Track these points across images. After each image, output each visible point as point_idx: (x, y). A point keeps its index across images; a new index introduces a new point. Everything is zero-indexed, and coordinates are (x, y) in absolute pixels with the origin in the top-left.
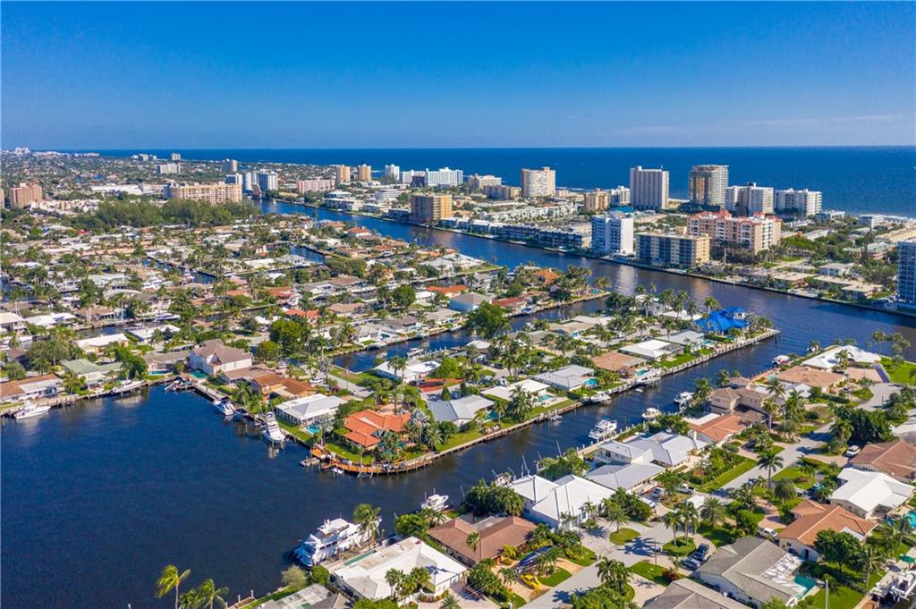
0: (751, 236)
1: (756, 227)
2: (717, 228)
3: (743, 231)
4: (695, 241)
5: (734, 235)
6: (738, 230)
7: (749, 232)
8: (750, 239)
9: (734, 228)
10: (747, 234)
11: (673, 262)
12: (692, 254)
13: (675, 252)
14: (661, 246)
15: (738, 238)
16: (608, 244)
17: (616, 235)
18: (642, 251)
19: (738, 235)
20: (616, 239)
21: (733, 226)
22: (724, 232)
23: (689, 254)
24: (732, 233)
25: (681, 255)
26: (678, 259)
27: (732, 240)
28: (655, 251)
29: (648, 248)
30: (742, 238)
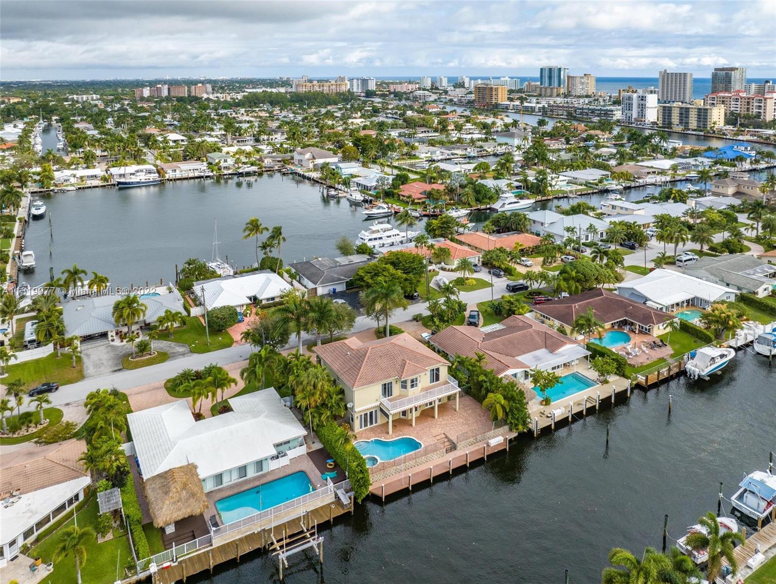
0: (763, 108)
1: (768, 100)
2: (732, 103)
3: (755, 104)
4: (711, 109)
5: (748, 108)
6: (751, 104)
7: (762, 105)
8: (762, 111)
9: (748, 102)
10: (760, 106)
11: (690, 127)
12: (709, 120)
13: (694, 119)
14: (681, 114)
15: (751, 110)
16: (635, 115)
17: (642, 107)
18: (664, 118)
19: (751, 107)
20: (642, 110)
21: (747, 100)
22: (739, 106)
23: (705, 119)
24: (746, 106)
25: (699, 121)
26: (696, 125)
27: (746, 113)
28: (675, 119)
29: (670, 116)
30: (755, 110)
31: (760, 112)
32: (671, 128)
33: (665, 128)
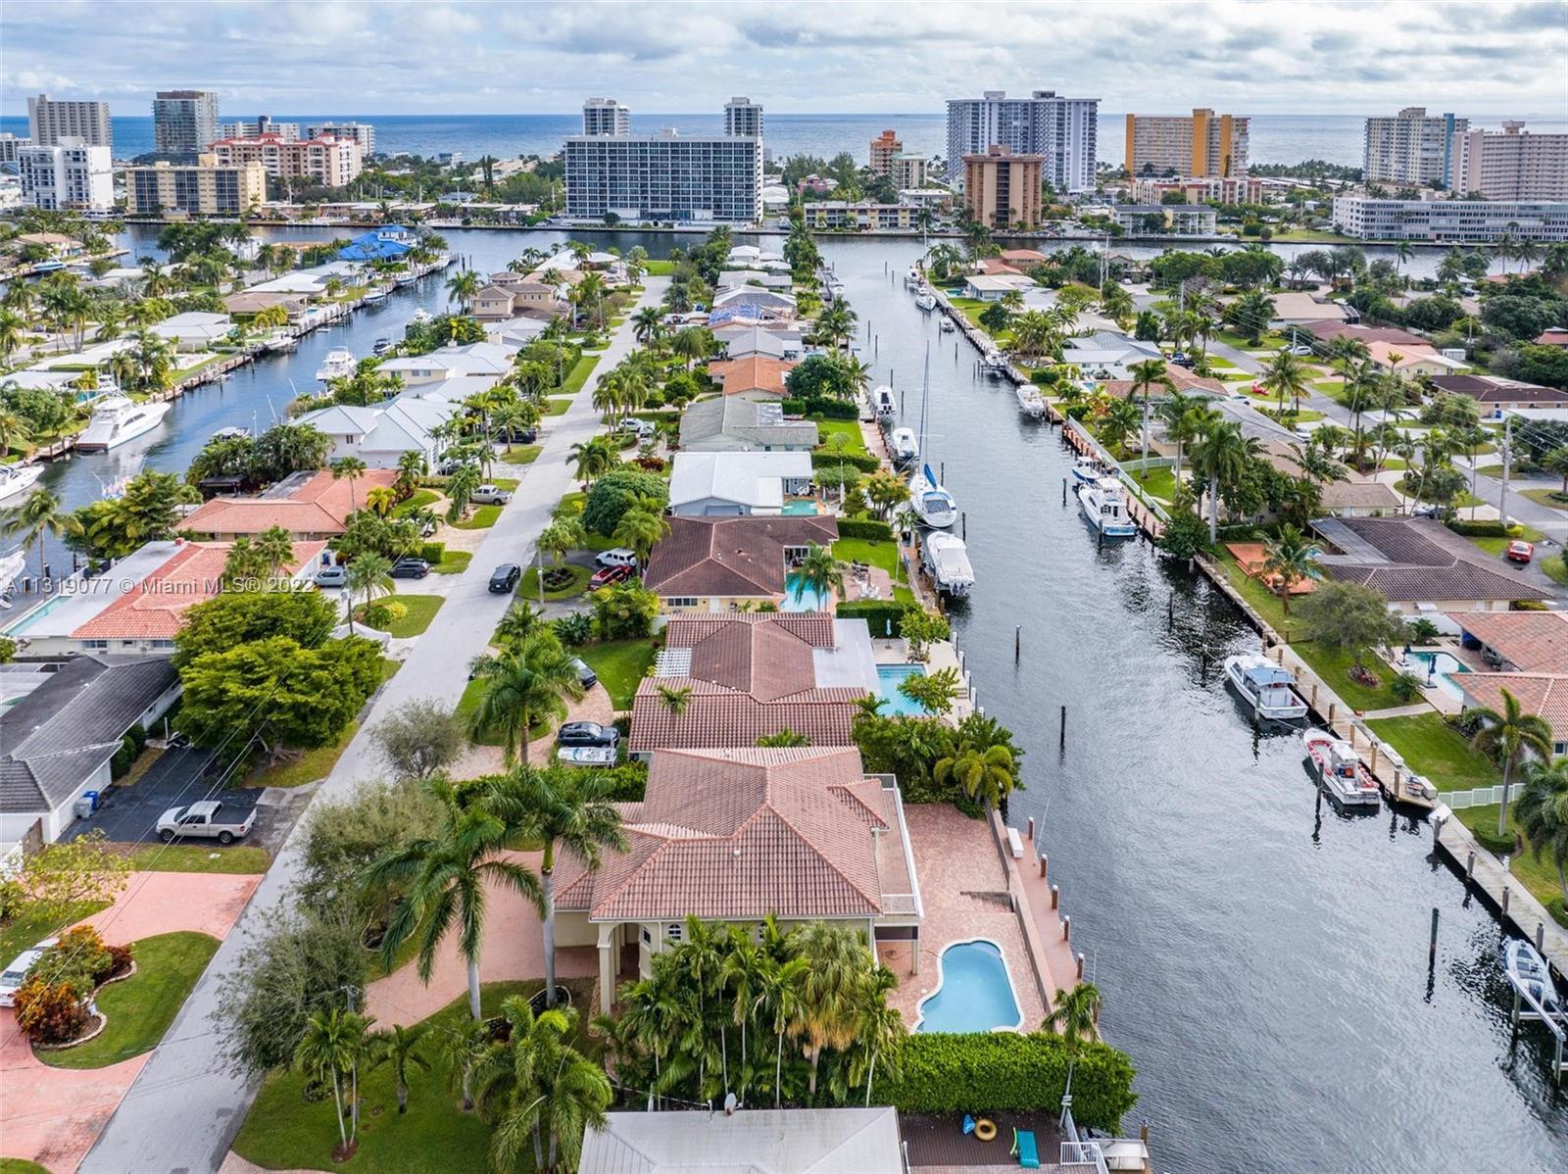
0: (324, 164)
2: (264, 157)
3: (310, 158)
5: (297, 167)
6: (302, 158)
7: (322, 158)
9: (295, 155)
10: (319, 162)
11: (205, 211)
12: (241, 193)
13: (208, 193)
14: (180, 185)
15: (303, 170)
16: (61, 195)
17: (78, 178)
18: (142, 197)
19: (302, 164)
20: (80, 183)
21: (292, 152)
22: (278, 163)
23: (234, 194)
24: (292, 163)
25: (220, 197)
26: (215, 205)
27: (293, 175)
28: (167, 195)
29: (154, 191)
30: (311, 170)
31: (320, 173)
32: (162, 217)
33: (145, 216)
